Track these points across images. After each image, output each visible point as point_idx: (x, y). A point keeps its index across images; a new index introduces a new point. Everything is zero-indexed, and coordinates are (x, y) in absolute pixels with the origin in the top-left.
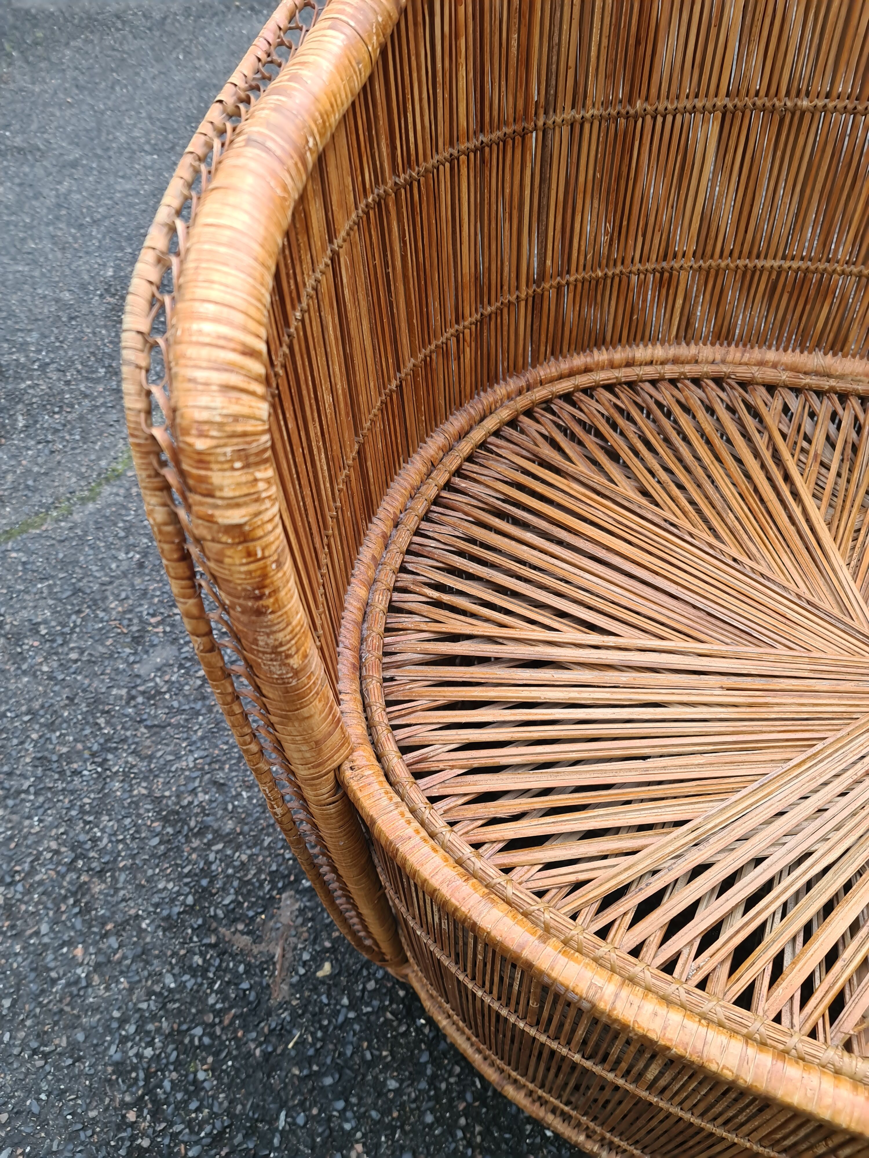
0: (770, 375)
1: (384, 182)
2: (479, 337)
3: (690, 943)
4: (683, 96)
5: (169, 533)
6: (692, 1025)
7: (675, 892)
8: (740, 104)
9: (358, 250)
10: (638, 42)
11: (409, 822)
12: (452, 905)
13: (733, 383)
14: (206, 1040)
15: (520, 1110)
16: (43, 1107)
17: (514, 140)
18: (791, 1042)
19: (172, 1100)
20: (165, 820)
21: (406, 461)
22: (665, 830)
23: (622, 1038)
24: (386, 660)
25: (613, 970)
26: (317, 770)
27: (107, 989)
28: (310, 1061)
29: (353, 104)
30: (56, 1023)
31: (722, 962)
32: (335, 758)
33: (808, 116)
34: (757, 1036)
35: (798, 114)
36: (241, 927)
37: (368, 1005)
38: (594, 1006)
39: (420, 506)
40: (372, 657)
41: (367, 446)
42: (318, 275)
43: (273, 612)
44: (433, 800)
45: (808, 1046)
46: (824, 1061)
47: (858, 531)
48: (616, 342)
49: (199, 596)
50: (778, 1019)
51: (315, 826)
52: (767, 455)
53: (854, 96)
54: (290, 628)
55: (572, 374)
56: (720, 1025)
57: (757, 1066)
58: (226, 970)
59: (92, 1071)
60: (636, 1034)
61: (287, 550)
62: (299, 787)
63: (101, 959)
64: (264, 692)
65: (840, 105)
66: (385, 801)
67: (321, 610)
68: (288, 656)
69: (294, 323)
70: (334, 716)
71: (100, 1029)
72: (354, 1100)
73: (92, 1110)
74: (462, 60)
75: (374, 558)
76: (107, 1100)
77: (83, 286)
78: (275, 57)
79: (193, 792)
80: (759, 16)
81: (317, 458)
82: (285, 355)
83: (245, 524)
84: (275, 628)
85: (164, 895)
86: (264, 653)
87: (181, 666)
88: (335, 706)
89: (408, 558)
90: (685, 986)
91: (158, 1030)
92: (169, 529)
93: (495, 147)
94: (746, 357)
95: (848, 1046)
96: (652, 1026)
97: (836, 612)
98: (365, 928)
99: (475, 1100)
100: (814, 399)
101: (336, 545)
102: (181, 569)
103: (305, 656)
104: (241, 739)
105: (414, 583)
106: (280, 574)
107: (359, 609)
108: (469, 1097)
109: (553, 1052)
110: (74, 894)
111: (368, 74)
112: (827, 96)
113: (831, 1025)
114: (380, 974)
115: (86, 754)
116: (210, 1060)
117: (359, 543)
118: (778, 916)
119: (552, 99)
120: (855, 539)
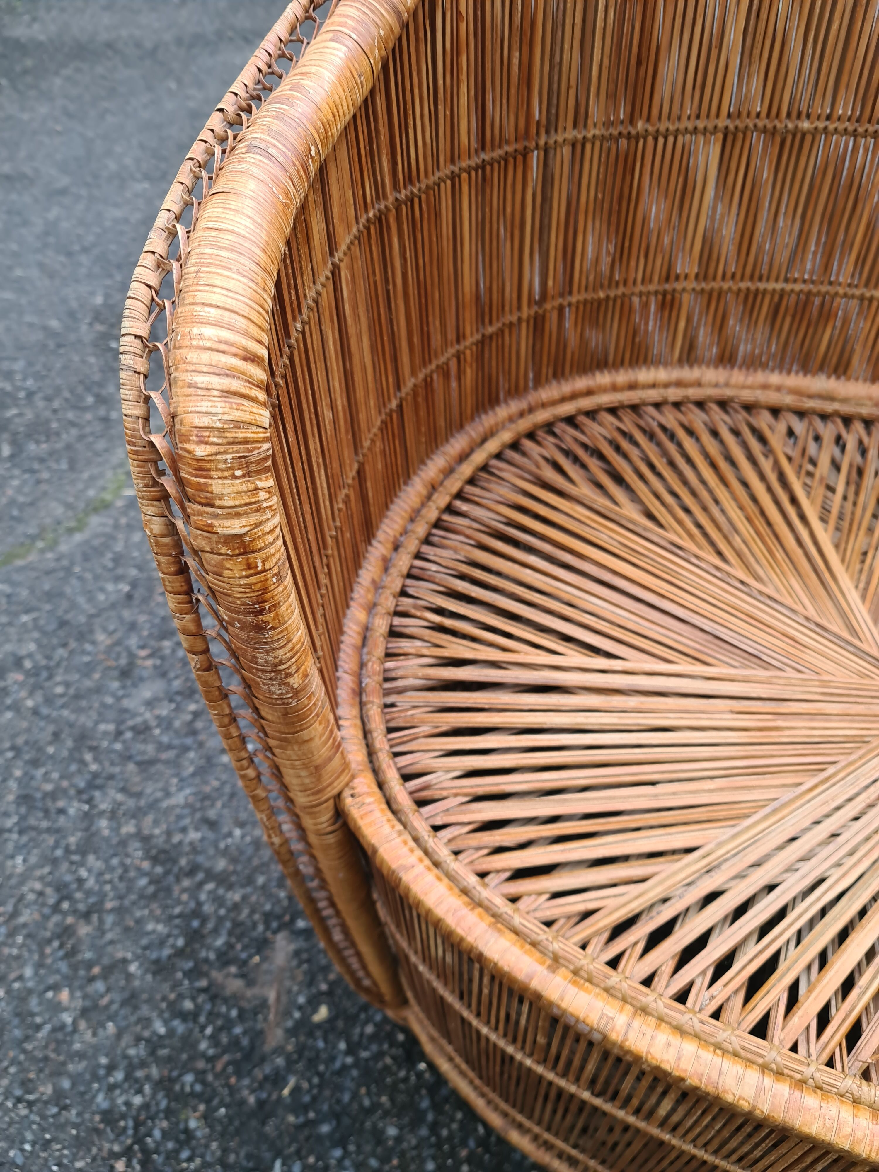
0: (773, 398)
1: (385, 197)
2: (480, 358)
3: (704, 973)
4: (684, 118)
5: (166, 545)
6: (707, 1056)
7: (687, 920)
8: (741, 126)
9: (359, 264)
10: (639, 63)
11: (412, 851)
12: (458, 935)
13: (736, 406)
14: (198, 1088)
15: (524, 1157)
16: (26, 1158)
17: (515, 158)
18: (808, 1071)
19: (162, 1149)
20: (155, 860)
21: (406, 483)
22: (675, 857)
23: (634, 1072)
24: (387, 685)
25: (624, 1000)
26: (316, 797)
27: (94, 1034)
28: (306, 1108)
29: (355, 116)
30: (41, 1070)
31: (736, 992)
32: (335, 784)
33: (809, 138)
34: (773, 1066)
35: (799, 136)
36: (233, 969)
37: (366, 1049)
38: (605, 1037)
39: (421, 529)
40: (371, 682)
41: (367, 468)
42: (319, 287)
43: (273, 628)
44: (436, 828)
45: (825, 1075)
46: (842, 1091)
47: (865, 554)
48: (619, 364)
49: (197, 611)
50: (794, 1049)
51: (313, 857)
52: (773, 478)
53: (854, 119)
54: (290, 645)
55: (574, 396)
56: (736, 1054)
57: (774, 1096)
58: (218, 1015)
59: (78, 1120)
60: (649, 1066)
61: (287, 565)
62: (298, 816)
63: (88, 1003)
64: (263, 713)
65: (841, 127)
66: (386, 829)
67: (321, 631)
68: (289, 675)
69: (294, 334)
70: (335, 740)
71: (88, 1077)
72: (352, 1148)
73: (78, 1160)
74: (464, 77)
75: (374, 582)
76: (94, 1150)
77: (72, 314)
78: (276, 68)
79: (184, 830)
80: (759, 37)
81: (316, 474)
82: (285, 365)
83: (245, 534)
84: (274, 646)
85: (153, 937)
86: (263, 671)
87: (171, 701)
88: (336, 730)
89: (409, 582)
90: (698, 1015)
91: (148, 1078)
92: (167, 540)
93: (496, 166)
94: (750, 380)
95: (866, 1075)
96: (666, 1057)
97: (846, 635)
98: (364, 967)
99: (479, 1145)
100: (818, 423)
101: (335, 565)
102: (178, 583)
103: (306, 676)
104: (239, 764)
105: (415, 607)
106: (280, 589)
107: (359, 633)
108: (472, 1143)
109: (560, 1092)
110: (59, 936)
111: (370, 86)
112: (828, 118)
113: (849, 1053)
114: (378, 1018)
115: (72, 792)
116: (202, 1107)
117: (358, 565)
118: (793, 943)
119: (553, 118)
120: (863, 562)
